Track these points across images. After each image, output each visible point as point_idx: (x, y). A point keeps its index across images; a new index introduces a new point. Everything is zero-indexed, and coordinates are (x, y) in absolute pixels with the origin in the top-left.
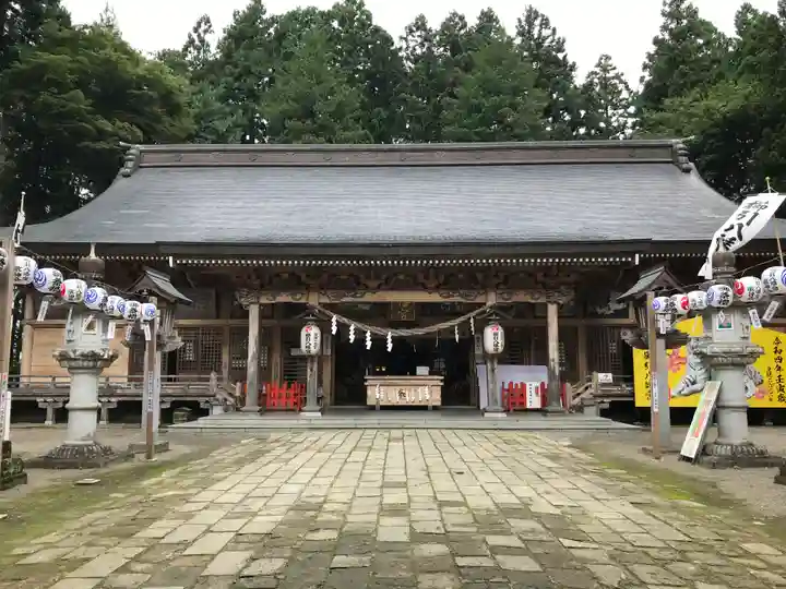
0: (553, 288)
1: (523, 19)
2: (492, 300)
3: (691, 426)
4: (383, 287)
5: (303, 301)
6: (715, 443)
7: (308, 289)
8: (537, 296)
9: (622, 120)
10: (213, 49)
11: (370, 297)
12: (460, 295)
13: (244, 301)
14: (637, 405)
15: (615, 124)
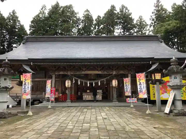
0: (130, 70)
1: (121, 8)
2: (114, 73)
3: (167, 105)
4: (87, 70)
5: (66, 74)
6: (174, 109)
7: (68, 70)
8: (126, 72)
9: (145, 31)
10: (47, 14)
11: (83, 73)
12: (106, 72)
13: (51, 74)
14: (151, 99)
15: (143, 32)
